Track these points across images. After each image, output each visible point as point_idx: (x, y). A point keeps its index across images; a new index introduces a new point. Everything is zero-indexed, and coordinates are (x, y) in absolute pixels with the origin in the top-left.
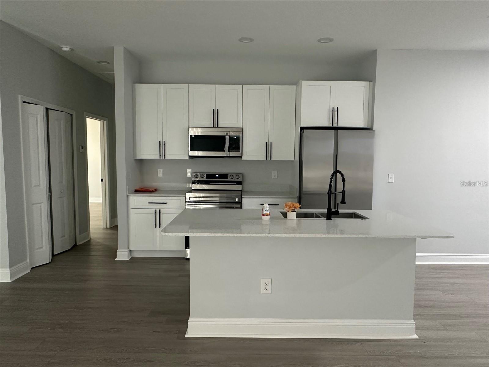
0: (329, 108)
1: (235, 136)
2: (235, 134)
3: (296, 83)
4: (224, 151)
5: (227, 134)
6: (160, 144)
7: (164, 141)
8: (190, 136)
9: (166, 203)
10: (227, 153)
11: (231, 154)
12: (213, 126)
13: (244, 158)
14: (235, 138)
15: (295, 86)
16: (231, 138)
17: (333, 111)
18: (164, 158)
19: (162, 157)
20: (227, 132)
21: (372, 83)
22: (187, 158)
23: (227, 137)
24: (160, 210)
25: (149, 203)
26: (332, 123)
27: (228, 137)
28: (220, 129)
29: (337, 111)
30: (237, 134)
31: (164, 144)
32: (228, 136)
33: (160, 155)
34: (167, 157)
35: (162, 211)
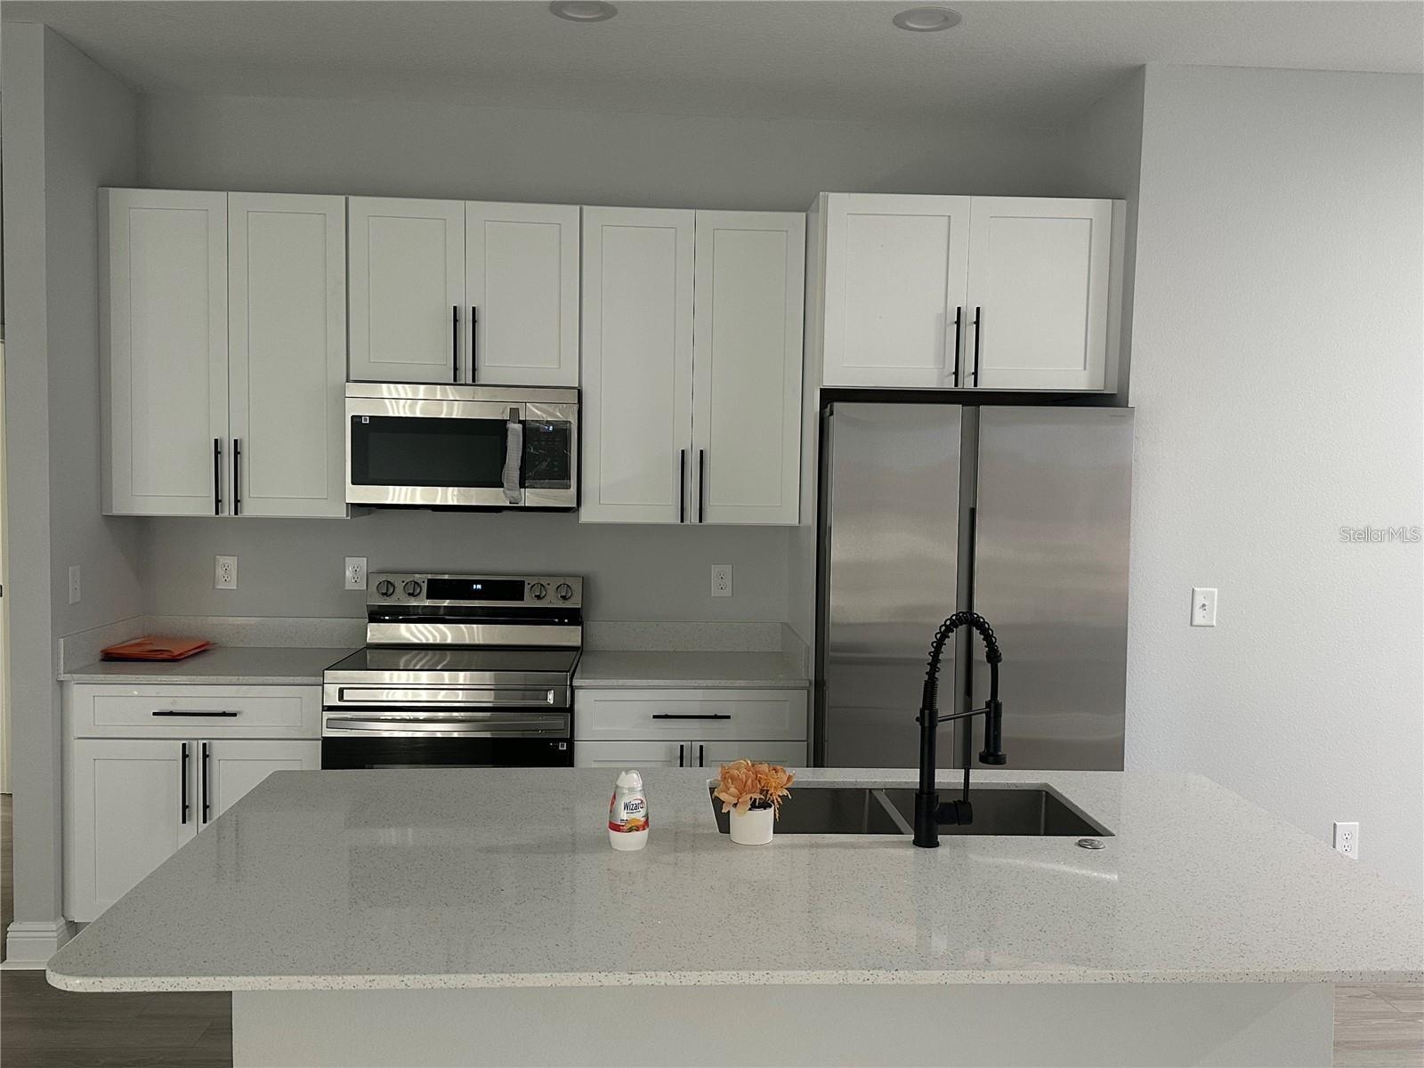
0: (942, 311)
1: (548, 423)
2: (550, 414)
3: (805, 204)
4: (501, 485)
5: (514, 412)
6: (217, 453)
7: (236, 441)
8: (353, 417)
9: (235, 715)
10: (516, 494)
11: (531, 497)
12: (455, 379)
13: (588, 515)
14: (549, 433)
15: (804, 214)
16: (531, 432)
17: (958, 323)
18: (236, 513)
19: (228, 510)
20: (514, 406)
21: (1122, 204)
22: (342, 513)
23: (515, 428)
24: (204, 745)
25: (155, 714)
26: (956, 373)
27: (519, 427)
28: (481, 393)
29: (977, 323)
30: (558, 415)
31: (237, 453)
32: (520, 422)
33: (218, 501)
34: (250, 509)
35: (217, 749)
